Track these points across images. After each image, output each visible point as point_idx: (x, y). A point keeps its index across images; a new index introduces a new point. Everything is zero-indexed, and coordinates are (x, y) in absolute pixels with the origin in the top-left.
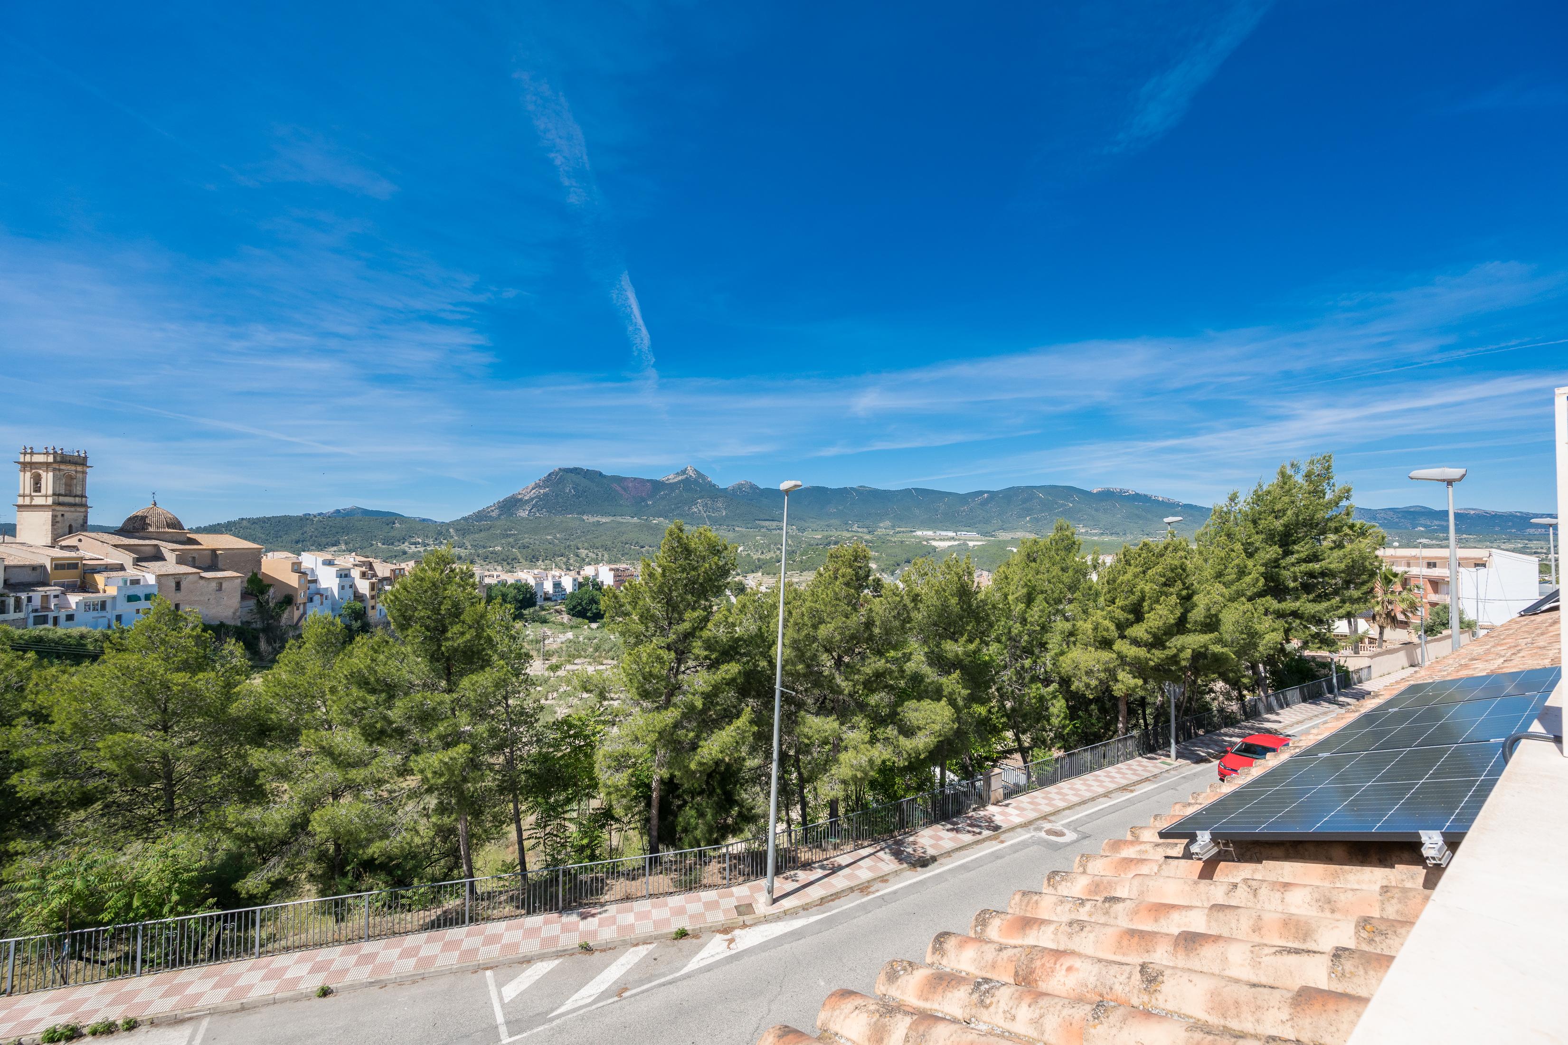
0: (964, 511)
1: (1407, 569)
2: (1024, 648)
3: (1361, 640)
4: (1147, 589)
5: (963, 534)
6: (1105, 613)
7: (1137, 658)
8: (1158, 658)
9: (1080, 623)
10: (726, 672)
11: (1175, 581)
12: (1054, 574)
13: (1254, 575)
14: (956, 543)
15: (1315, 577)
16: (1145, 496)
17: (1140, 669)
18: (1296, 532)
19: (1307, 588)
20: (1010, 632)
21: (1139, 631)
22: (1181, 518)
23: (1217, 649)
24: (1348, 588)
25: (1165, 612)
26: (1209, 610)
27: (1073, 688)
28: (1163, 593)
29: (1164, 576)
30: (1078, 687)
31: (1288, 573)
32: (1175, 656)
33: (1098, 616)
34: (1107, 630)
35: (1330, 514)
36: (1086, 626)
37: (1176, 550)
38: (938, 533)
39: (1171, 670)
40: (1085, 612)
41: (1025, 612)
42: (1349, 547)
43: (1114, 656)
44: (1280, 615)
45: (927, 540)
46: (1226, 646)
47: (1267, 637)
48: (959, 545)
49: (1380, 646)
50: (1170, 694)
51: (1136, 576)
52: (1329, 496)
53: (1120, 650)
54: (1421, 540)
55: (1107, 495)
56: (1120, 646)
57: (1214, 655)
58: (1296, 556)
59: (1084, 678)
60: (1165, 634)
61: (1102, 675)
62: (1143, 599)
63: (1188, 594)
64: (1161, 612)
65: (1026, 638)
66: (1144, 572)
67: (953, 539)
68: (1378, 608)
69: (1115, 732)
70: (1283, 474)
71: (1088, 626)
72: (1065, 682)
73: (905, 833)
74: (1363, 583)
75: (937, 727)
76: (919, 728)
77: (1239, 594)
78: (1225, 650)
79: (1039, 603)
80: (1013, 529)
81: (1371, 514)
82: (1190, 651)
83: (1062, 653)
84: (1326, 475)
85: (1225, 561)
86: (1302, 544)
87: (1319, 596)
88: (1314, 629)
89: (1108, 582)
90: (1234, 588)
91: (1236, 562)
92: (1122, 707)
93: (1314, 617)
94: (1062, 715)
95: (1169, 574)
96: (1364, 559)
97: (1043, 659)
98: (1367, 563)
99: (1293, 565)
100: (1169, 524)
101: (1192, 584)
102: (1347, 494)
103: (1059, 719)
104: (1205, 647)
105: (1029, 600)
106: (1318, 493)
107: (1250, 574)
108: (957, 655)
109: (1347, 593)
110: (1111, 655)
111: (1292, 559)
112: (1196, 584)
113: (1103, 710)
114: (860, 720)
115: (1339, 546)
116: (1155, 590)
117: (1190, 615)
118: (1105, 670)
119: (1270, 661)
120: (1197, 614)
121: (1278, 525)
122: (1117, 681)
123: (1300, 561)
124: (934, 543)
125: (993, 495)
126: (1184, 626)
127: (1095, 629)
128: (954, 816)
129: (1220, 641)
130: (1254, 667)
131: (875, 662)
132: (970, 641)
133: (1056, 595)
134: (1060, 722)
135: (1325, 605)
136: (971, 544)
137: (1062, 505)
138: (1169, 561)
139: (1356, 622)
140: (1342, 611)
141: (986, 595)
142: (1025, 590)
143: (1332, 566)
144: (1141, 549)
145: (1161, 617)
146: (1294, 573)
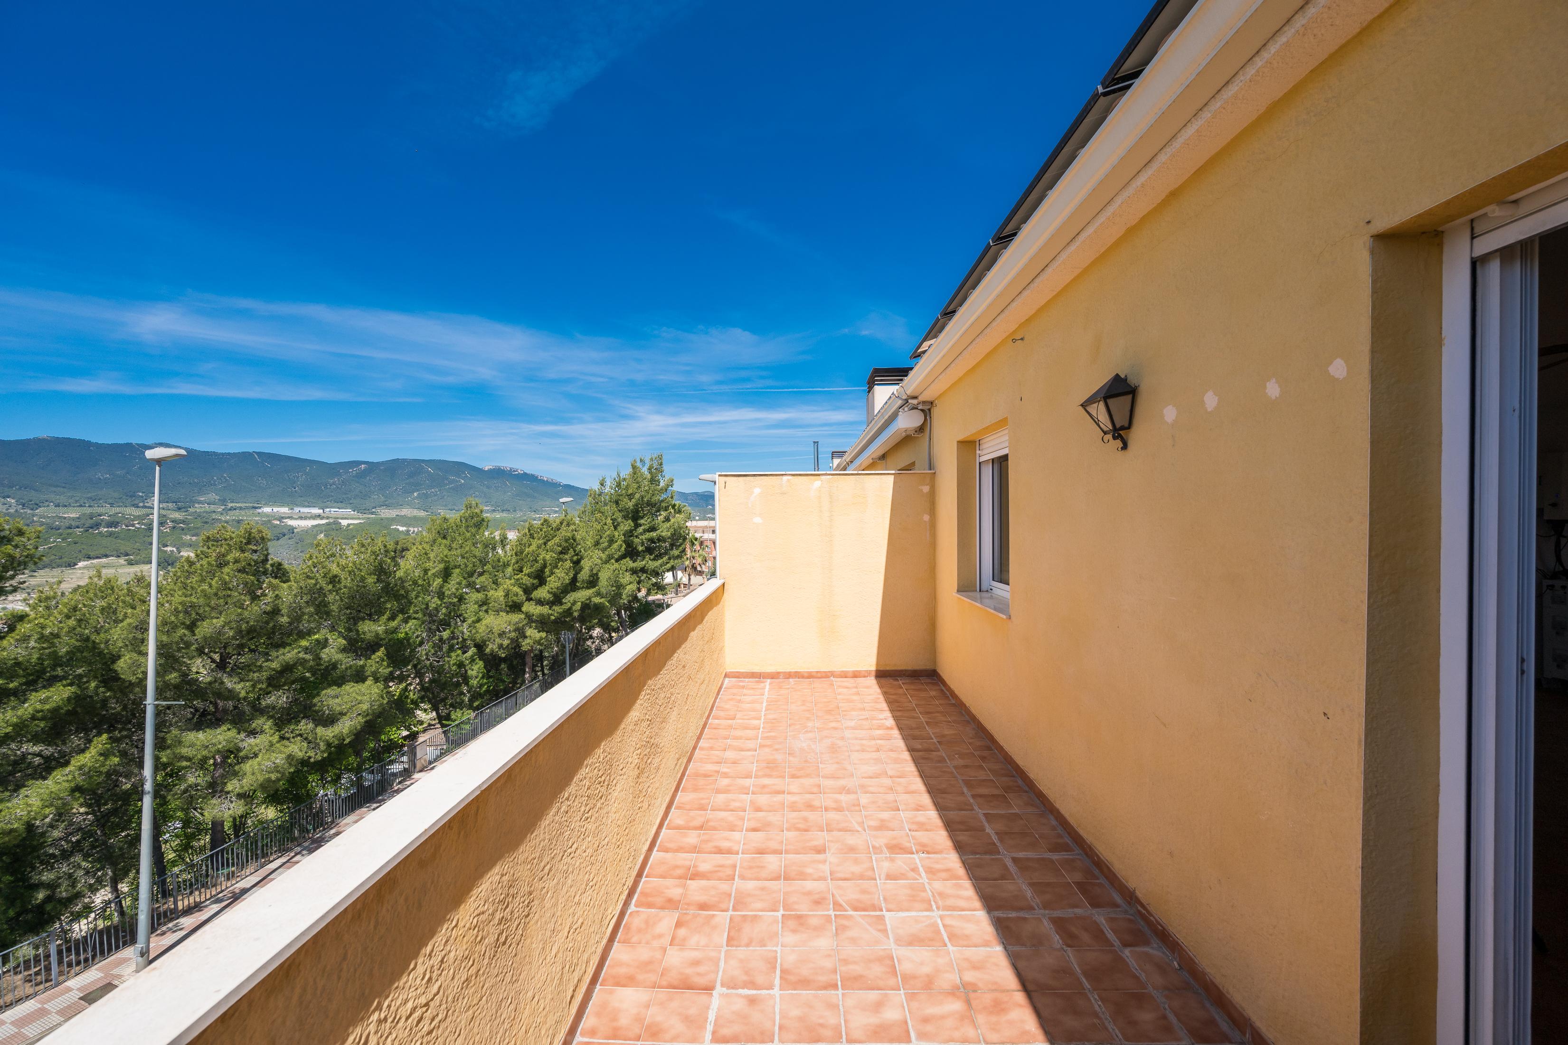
0: (334, 484)
1: (702, 535)
2: (441, 621)
3: (679, 585)
4: (548, 557)
5: (333, 511)
6: (513, 581)
7: (541, 615)
8: (558, 613)
9: (491, 593)
10: (43, 702)
11: (569, 550)
12: (467, 549)
13: (619, 542)
14: (324, 522)
15: (654, 543)
16: (533, 476)
17: (543, 623)
18: (643, 510)
19: (649, 550)
20: (427, 608)
21: (542, 593)
22: (572, 499)
23: (597, 600)
24: (672, 549)
25: (563, 575)
26: (592, 571)
27: (488, 650)
28: (560, 560)
29: (560, 546)
30: (492, 650)
31: (638, 540)
32: (570, 609)
33: (507, 584)
34: (517, 595)
35: (664, 496)
36: (497, 595)
37: (568, 525)
38: (297, 510)
39: (566, 621)
40: (495, 582)
41: (441, 587)
42: (672, 520)
43: (523, 616)
44: (634, 572)
45: (281, 519)
46: (602, 597)
47: (628, 587)
48: (328, 524)
49: (689, 589)
50: (565, 641)
51: (539, 547)
52: (662, 484)
53: (528, 610)
54: (709, 515)
55: (498, 473)
56: (529, 607)
57: (595, 605)
58: (642, 527)
59: (498, 641)
60: (562, 593)
61: (513, 635)
62: (545, 566)
63: (578, 559)
64: (559, 575)
65: (444, 611)
66: (545, 544)
67: (319, 516)
68: (687, 563)
69: (524, 681)
70: (634, 467)
71: (500, 593)
72: (480, 647)
73: (324, 829)
74: (680, 546)
75: (365, 707)
76: (342, 714)
77: (610, 557)
78: (602, 600)
79: (456, 577)
80: (400, 506)
81: (684, 496)
82: (580, 603)
83: (479, 620)
84: (660, 470)
85: (600, 535)
86: (646, 519)
87: (657, 556)
88: (654, 580)
89: (516, 554)
90: (607, 553)
91: (608, 533)
92: (529, 660)
93: (654, 571)
94: (481, 675)
95: (564, 544)
96: (681, 528)
97: (460, 628)
98: (682, 532)
99: (641, 534)
100: (563, 503)
101: (581, 551)
102: (671, 483)
103: (478, 679)
104: (590, 599)
105: (446, 574)
106: (653, 481)
107: (616, 542)
108: (377, 634)
109: (672, 553)
110: (520, 616)
111: (640, 529)
112: (583, 551)
113: (511, 667)
114: (264, 723)
115: (667, 519)
116: (554, 557)
117: (579, 575)
118: (515, 630)
119: (628, 608)
120: (584, 575)
121: (630, 504)
122: (526, 637)
123: (645, 531)
124: (291, 522)
125: (372, 467)
126: (575, 585)
127: (507, 595)
128: (379, 794)
129: (598, 594)
130: (618, 613)
131: (284, 654)
132: (392, 618)
133: (469, 569)
134: (478, 682)
135: (660, 561)
136: (344, 523)
137: (453, 481)
138: (564, 533)
139: (676, 573)
140: (669, 566)
141: (405, 572)
142: (442, 566)
143: (663, 534)
144: (542, 525)
145: (559, 579)
146: (642, 540)
